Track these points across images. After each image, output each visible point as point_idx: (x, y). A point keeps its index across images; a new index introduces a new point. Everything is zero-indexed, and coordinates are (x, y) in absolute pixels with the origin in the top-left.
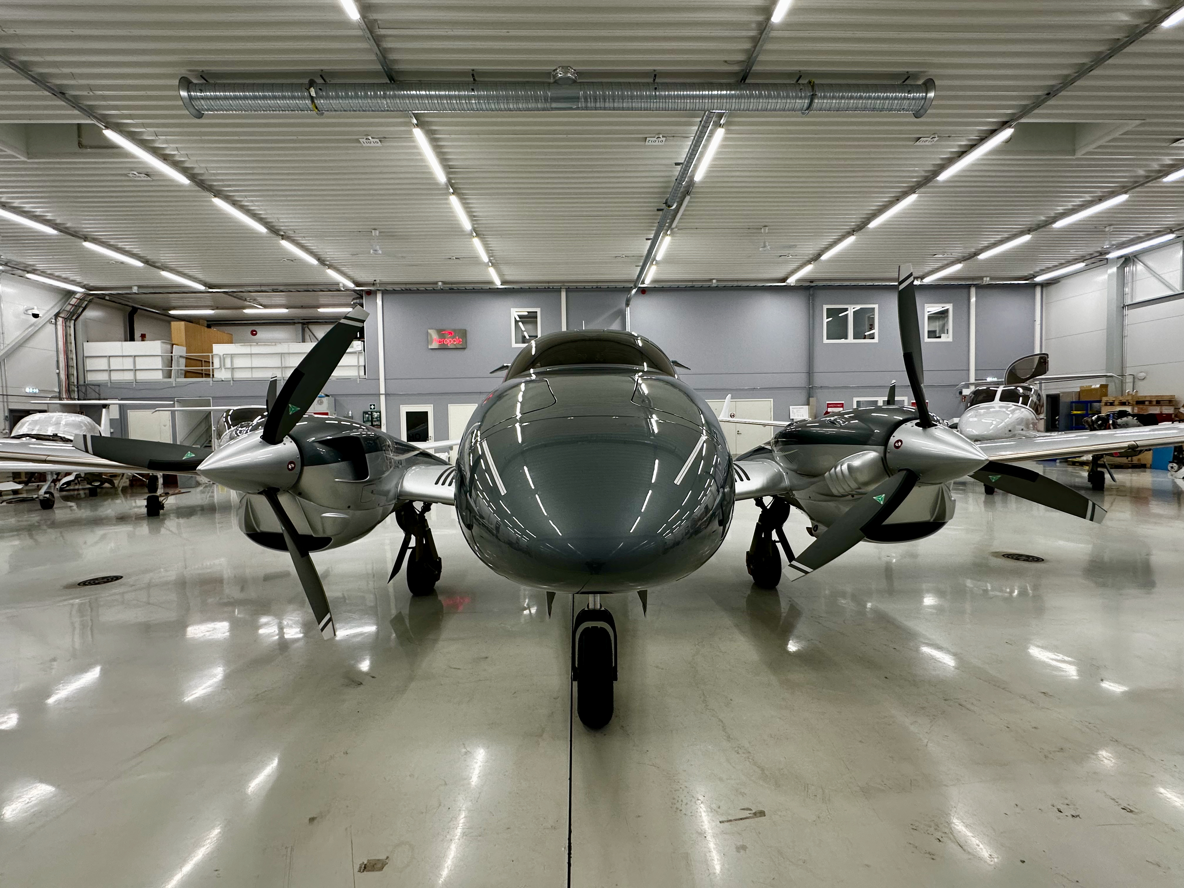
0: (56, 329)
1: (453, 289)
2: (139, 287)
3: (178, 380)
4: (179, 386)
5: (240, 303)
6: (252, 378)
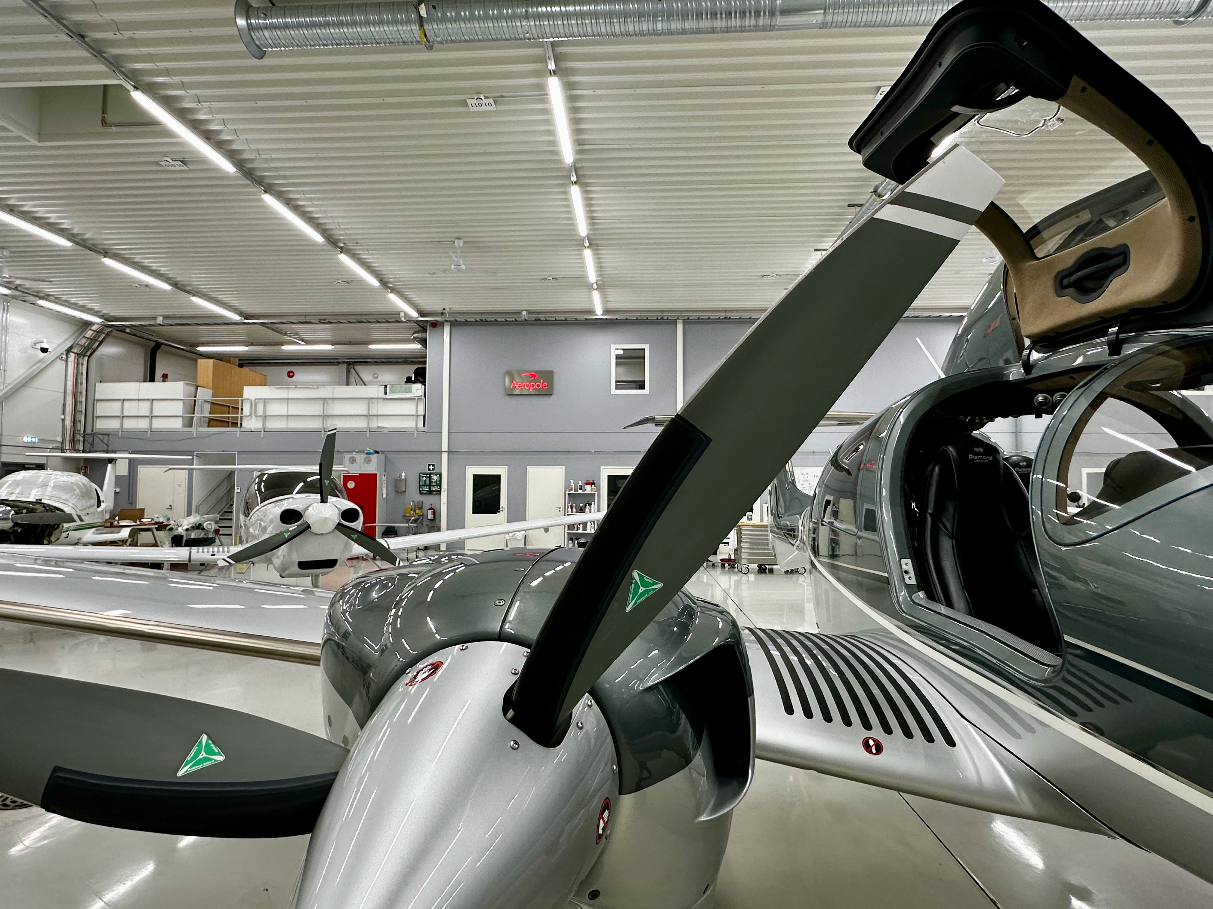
0: (67, 366)
1: (539, 320)
2: (165, 317)
3: (201, 429)
4: (200, 437)
5: (278, 337)
6: (287, 428)
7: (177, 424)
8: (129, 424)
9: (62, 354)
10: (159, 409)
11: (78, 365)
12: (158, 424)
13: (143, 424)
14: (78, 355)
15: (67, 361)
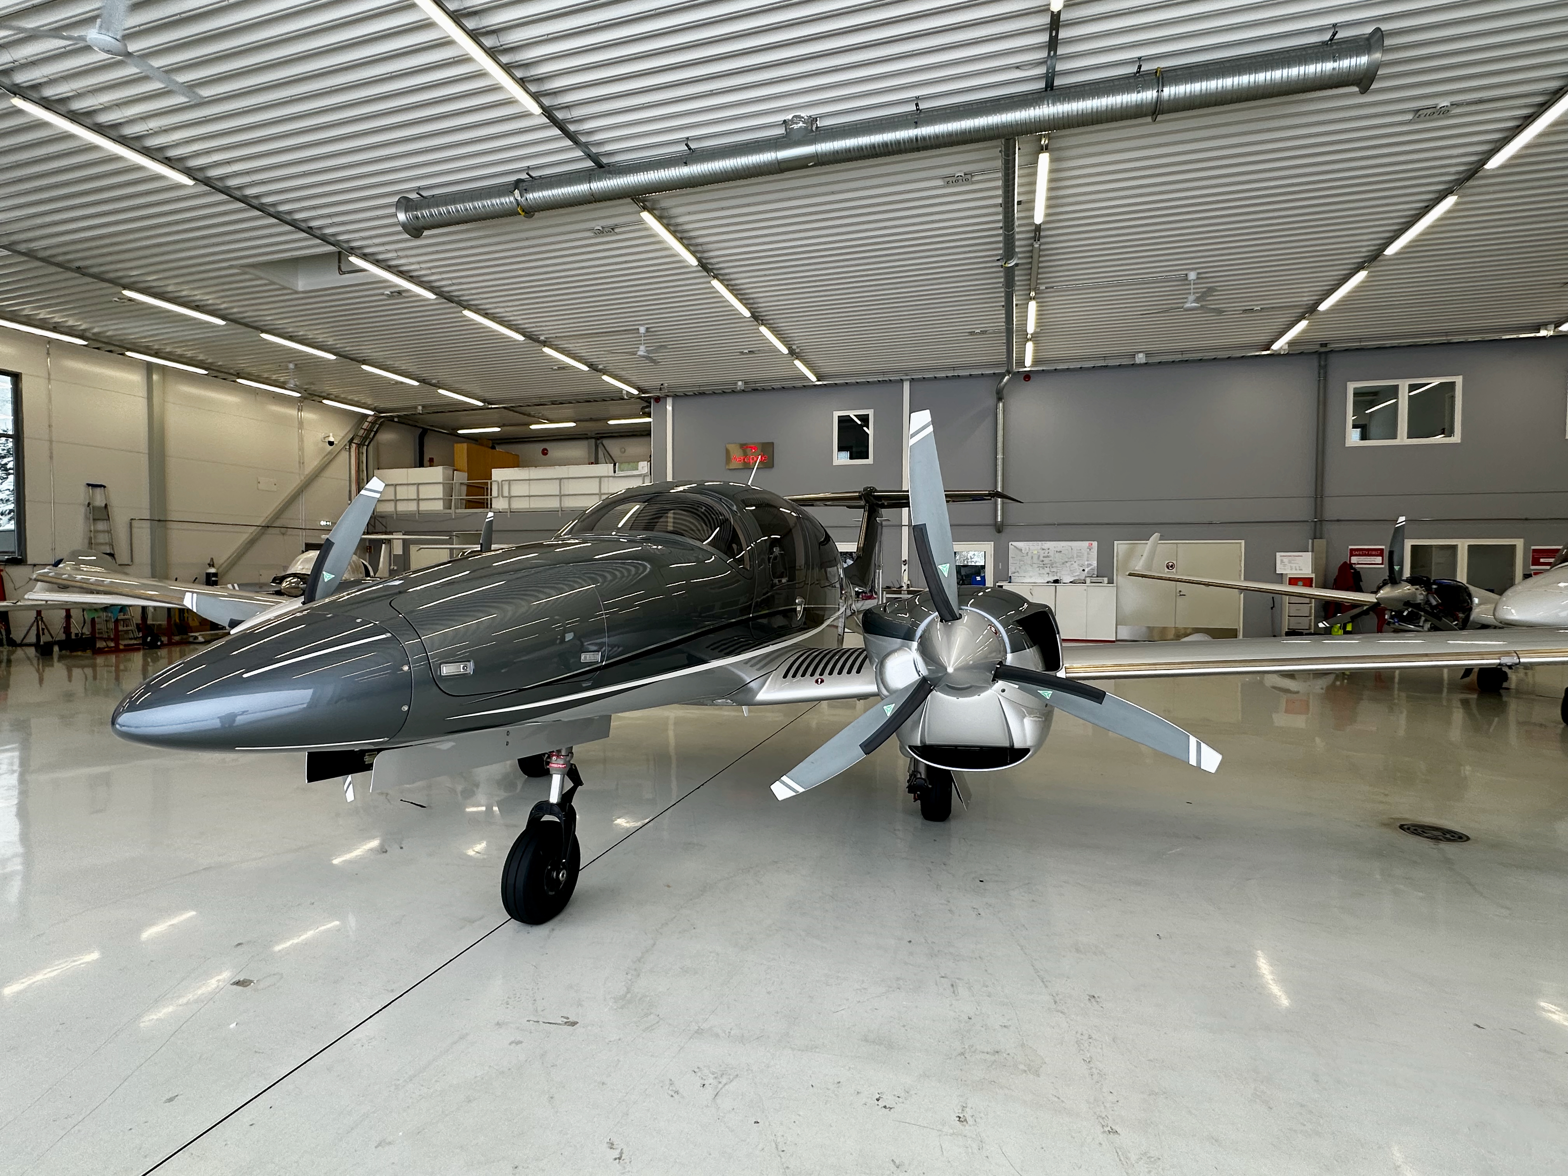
0: (350, 455)
1: (757, 389)
2: (423, 407)
3: (458, 511)
4: (458, 518)
5: (524, 418)
6: (530, 508)
7: (439, 506)
8: (402, 507)
9: (346, 445)
10: (425, 492)
11: (359, 454)
12: (425, 507)
13: (412, 507)
14: (359, 446)
15: (350, 452)
